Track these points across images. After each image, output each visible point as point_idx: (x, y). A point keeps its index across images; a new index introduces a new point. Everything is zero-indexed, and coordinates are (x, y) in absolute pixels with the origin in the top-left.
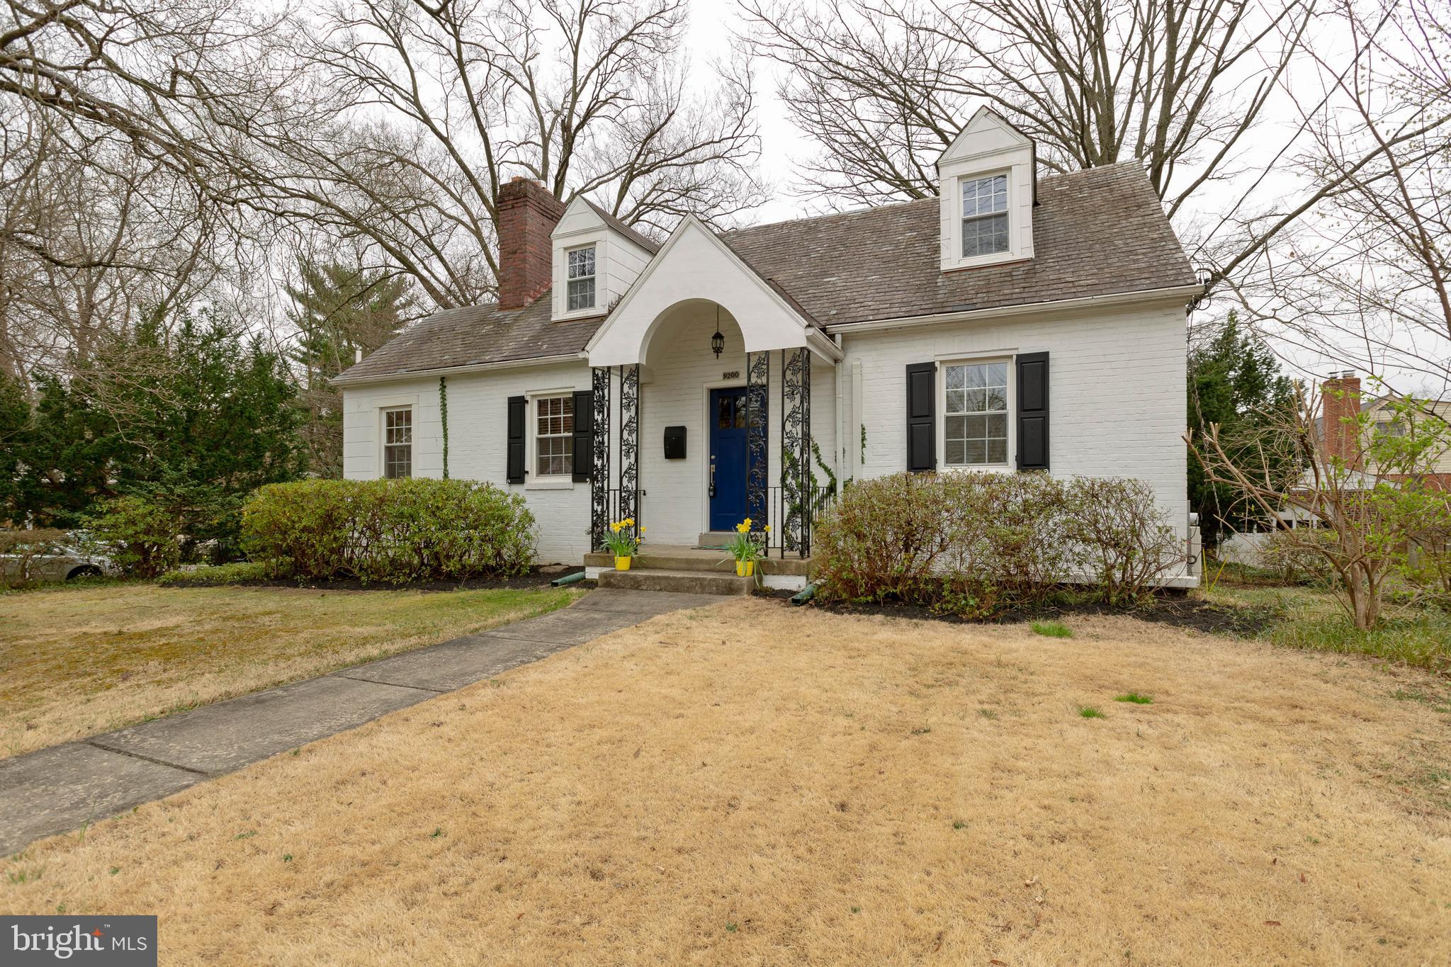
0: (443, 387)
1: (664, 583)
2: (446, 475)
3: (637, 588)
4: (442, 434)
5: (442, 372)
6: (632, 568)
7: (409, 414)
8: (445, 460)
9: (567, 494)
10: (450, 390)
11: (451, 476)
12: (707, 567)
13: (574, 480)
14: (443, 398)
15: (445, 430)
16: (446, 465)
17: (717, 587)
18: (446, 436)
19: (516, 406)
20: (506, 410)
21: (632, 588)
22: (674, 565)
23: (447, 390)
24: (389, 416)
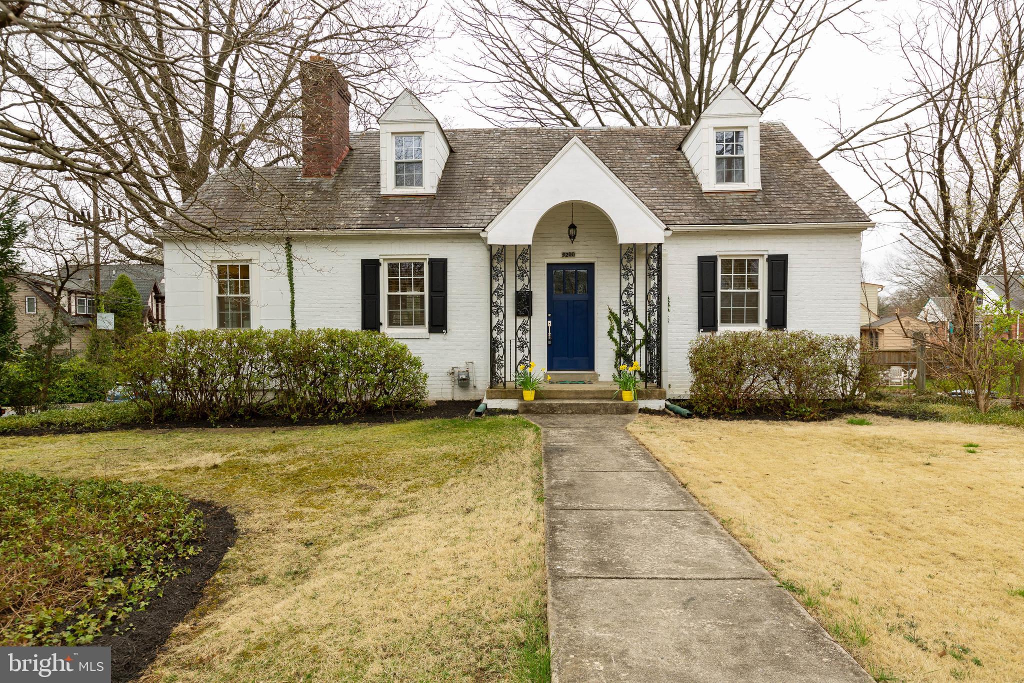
0: (289, 247)
1: (575, 409)
2: (293, 325)
3: (553, 413)
4: (289, 288)
5: (287, 233)
6: (536, 398)
7: (245, 269)
8: (292, 311)
9: (422, 342)
10: (298, 250)
11: (299, 328)
12: (591, 396)
13: (430, 331)
14: (289, 256)
15: (292, 285)
16: (293, 316)
17: (617, 409)
18: (292, 291)
19: (370, 268)
20: (360, 270)
21: (548, 412)
22: (565, 395)
23: (293, 249)
24: (221, 269)
